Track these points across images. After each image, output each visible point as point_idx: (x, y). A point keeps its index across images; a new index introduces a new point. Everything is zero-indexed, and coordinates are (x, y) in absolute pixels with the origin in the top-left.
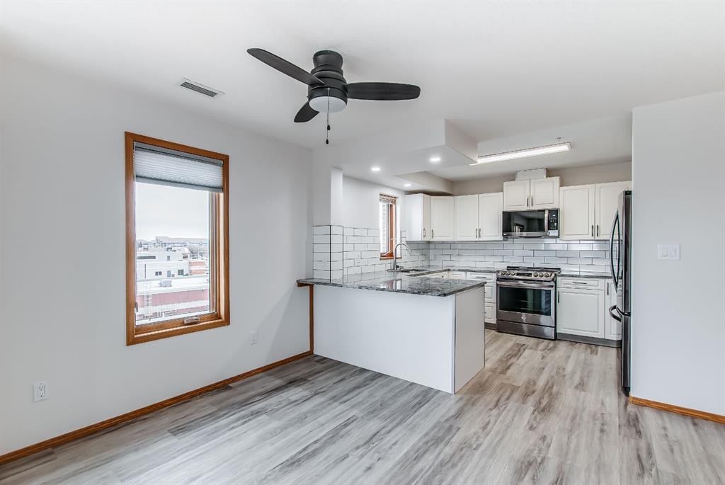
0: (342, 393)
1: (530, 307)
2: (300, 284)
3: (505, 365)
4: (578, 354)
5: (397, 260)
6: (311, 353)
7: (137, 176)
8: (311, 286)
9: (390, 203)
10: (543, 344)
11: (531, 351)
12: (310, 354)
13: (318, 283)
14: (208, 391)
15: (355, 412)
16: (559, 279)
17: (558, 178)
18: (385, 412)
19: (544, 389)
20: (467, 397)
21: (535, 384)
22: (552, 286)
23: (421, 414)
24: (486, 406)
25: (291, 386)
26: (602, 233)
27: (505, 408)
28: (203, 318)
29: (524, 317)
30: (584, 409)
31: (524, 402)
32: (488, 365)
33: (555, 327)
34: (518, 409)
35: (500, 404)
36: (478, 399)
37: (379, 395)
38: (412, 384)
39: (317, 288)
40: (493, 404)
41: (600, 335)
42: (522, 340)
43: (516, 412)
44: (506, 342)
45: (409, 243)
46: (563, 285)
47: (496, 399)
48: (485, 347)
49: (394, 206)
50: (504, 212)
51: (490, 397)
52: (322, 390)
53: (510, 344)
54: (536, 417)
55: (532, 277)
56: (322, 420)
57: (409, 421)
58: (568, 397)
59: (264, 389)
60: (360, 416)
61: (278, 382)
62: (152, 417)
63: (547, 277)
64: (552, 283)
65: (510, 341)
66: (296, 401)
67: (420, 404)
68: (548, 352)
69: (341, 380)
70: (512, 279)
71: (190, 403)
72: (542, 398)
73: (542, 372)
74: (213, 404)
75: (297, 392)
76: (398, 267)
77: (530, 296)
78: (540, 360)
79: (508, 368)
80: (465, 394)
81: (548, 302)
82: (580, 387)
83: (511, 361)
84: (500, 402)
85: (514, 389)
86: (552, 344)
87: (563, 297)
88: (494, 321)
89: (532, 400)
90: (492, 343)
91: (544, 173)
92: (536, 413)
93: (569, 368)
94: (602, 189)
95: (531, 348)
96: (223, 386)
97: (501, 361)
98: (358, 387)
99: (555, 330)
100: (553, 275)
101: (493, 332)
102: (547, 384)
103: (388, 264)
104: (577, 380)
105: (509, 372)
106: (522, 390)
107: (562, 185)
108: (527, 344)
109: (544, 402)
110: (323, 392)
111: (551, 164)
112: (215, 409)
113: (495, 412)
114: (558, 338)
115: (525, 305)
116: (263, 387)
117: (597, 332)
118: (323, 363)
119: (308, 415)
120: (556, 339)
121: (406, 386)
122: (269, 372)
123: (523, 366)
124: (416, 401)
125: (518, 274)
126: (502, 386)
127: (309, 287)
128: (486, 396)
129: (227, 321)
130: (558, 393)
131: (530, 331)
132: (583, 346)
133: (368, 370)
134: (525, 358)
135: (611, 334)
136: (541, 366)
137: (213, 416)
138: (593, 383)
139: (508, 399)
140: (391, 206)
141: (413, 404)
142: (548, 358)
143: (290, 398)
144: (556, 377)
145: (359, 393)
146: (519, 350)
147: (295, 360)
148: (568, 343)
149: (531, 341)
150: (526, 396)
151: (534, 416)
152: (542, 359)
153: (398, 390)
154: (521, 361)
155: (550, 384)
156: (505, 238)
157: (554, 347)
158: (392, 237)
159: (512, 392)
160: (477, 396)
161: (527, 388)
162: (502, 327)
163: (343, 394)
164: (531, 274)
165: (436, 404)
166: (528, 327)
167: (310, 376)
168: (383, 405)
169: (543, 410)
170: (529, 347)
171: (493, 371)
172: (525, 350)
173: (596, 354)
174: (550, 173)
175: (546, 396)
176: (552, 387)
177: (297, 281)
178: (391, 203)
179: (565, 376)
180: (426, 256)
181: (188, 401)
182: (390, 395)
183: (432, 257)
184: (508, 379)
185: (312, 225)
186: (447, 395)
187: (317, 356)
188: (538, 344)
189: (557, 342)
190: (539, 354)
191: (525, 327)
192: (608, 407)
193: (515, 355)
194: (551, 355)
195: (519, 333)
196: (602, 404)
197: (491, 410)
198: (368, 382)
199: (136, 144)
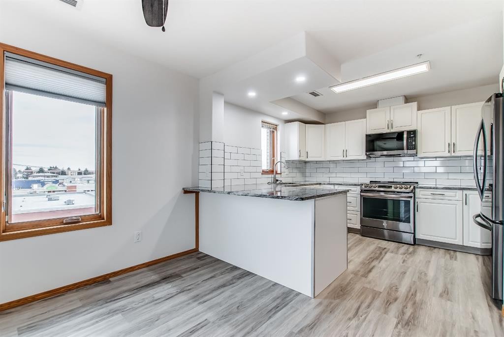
0: (206, 291)
1: (390, 215)
2: (186, 192)
3: (367, 269)
4: (438, 258)
5: (277, 176)
6: (196, 250)
7: (6, 84)
8: (197, 193)
9: (272, 130)
10: (403, 248)
11: (392, 254)
12: (195, 252)
13: (203, 191)
14: (86, 285)
15: (209, 315)
16: (417, 190)
17: (416, 103)
18: (240, 317)
19: (407, 297)
20: (326, 302)
21: (397, 290)
22: (411, 197)
23: (275, 321)
24: (345, 314)
25: (164, 282)
26: (458, 150)
27: (365, 318)
28: (84, 218)
29: (385, 224)
30: (453, 325)
31: (386, 312)
32: (351, 267)
33: (414, 233)
34: (379, 320)
35: (360, 313)
36: (337, 305)
37: (239, 296)
38: (275, 284)
39: (201, 194)
40: (353, 312)
41: (458, 241)
42: (384, 244)
43: (376, 325)
44: (368, 245)
45: (287, 162)
46: (421, 196)
47: (356, 306)
48: (348, 250)
49: (275, 132)
50: (366, 135)
51: (350, 304)
52: (189, 288)
53: (372, 247)
54: (399, 332)
55: (393, 189)
56: (171, 323)
57: (260, 330)
58: (434, 307)
59: (137, 285)
60: (211, 320)
61: (154, 277)
62: (16, 311)
63: (406, 188)
64: (412, 195)
65: (373, 244)
66: (159, 299)
67: (277, 308)
68: (408, 256)
69: (211, 278)
70: (375, 191)
71: (62, 297)
72: (405, 307)
73: (403, 277)
74: (81, 300)
75: (166, 288)
76: (278, 181)
77: (390, 206)
78: (401, 264)
79: (370, 271)
80: (326, 298)
81: (408, 211)
82: (445, 296)
83: (373, 264)
84: (360, 310)
85: (376, 295)
86: (411, 249)
87: (422, 206)
88: (358, 226)
89: (394, 309)
90: (356, 246)
91: (402, 99)
92: (399, 326)
93: (431, 273)
94: (458, 111)
95: (392, 252)
96: (104, 280)
97: (363, 263)
98: (224, 286)
99: (414, 236)
100: (412, 187)
101: (358, 236)
102: (410, 291)
103: (269, 178)
104: (440, 287)
105: (371, 276)
106: (384, 296)
107: (419, 109)
108: (388, 248)
109: (409, 312)
110: (189, 290)
111: (409, 91)
112: (80, 304)
113: (354, 322)
114: (416, 243)
115: (386, 213)
116: (138, 282)
117: (455, 239)
118: (201, 260)
119: (162, 316)
120: (415, 244)
121: (269, 286)
122: (151, 267)
123: (384, 270)
124: (275, 304)
125: (380, 187)
126: (364, 290)
127: (195, 194)
128: (345, 301)
129: (109, 222)
130: (422, 302)
131: (390, 236)
132: (442, 251)
133: (240, 268)
134: (386, 261)
135: (469, 241)
136: (403, 270)
137: (72, 313)
138: (458, 291)
139: (369, 306)
140: (273, 132)
141: (270, 308)
142: (409, 261)
143: (154, 296)
144: (418, 283)
145: (223, 292)
146: (381, 253)
147: (181, 256)
148: (427, 248)
149: (392, 245)
150: (388, 303)
151: (397, 330)
152: (403, 263)
153: (260, 291)
154: (383, 264)
155: (412, 290)
156: (369, 157)
157: (414, 252)
158: (274, 156)
159: (373, 298)
160: (337, 301)
161: (389, 294)
162: (366, 232)
163: (207, 293)
164: (391, 187)
165: (293, 309)
166: (388, 232)
167: (185, 273)
168: (240, 307)
169: (407, 323)
170: (390, 250)
171: (355, 274)
172: (386, 253)
173: (456, 259)
174: (408, 99)
175: (409, 305)
176: (414, 295)
177: (183, 189)
178: (274, 129)
179: (427, 282)
180: (303, 174)
181: (63, 295)
182: (250, 297)
183: (307, 174)
184: (370, 283)
185: (198, 141)
186: (307, 299)
187: (201, 253)
188: (398, 248)
189: (416, 247)
190: (399, 258)
191: (386, 232)
192: (480, 323)
193: (377, 258)
194: (411, 259)
195: (381, 237)
196: (473, 318)
197: (350, 319)
198: (234, 281)
199: (7, 54)
